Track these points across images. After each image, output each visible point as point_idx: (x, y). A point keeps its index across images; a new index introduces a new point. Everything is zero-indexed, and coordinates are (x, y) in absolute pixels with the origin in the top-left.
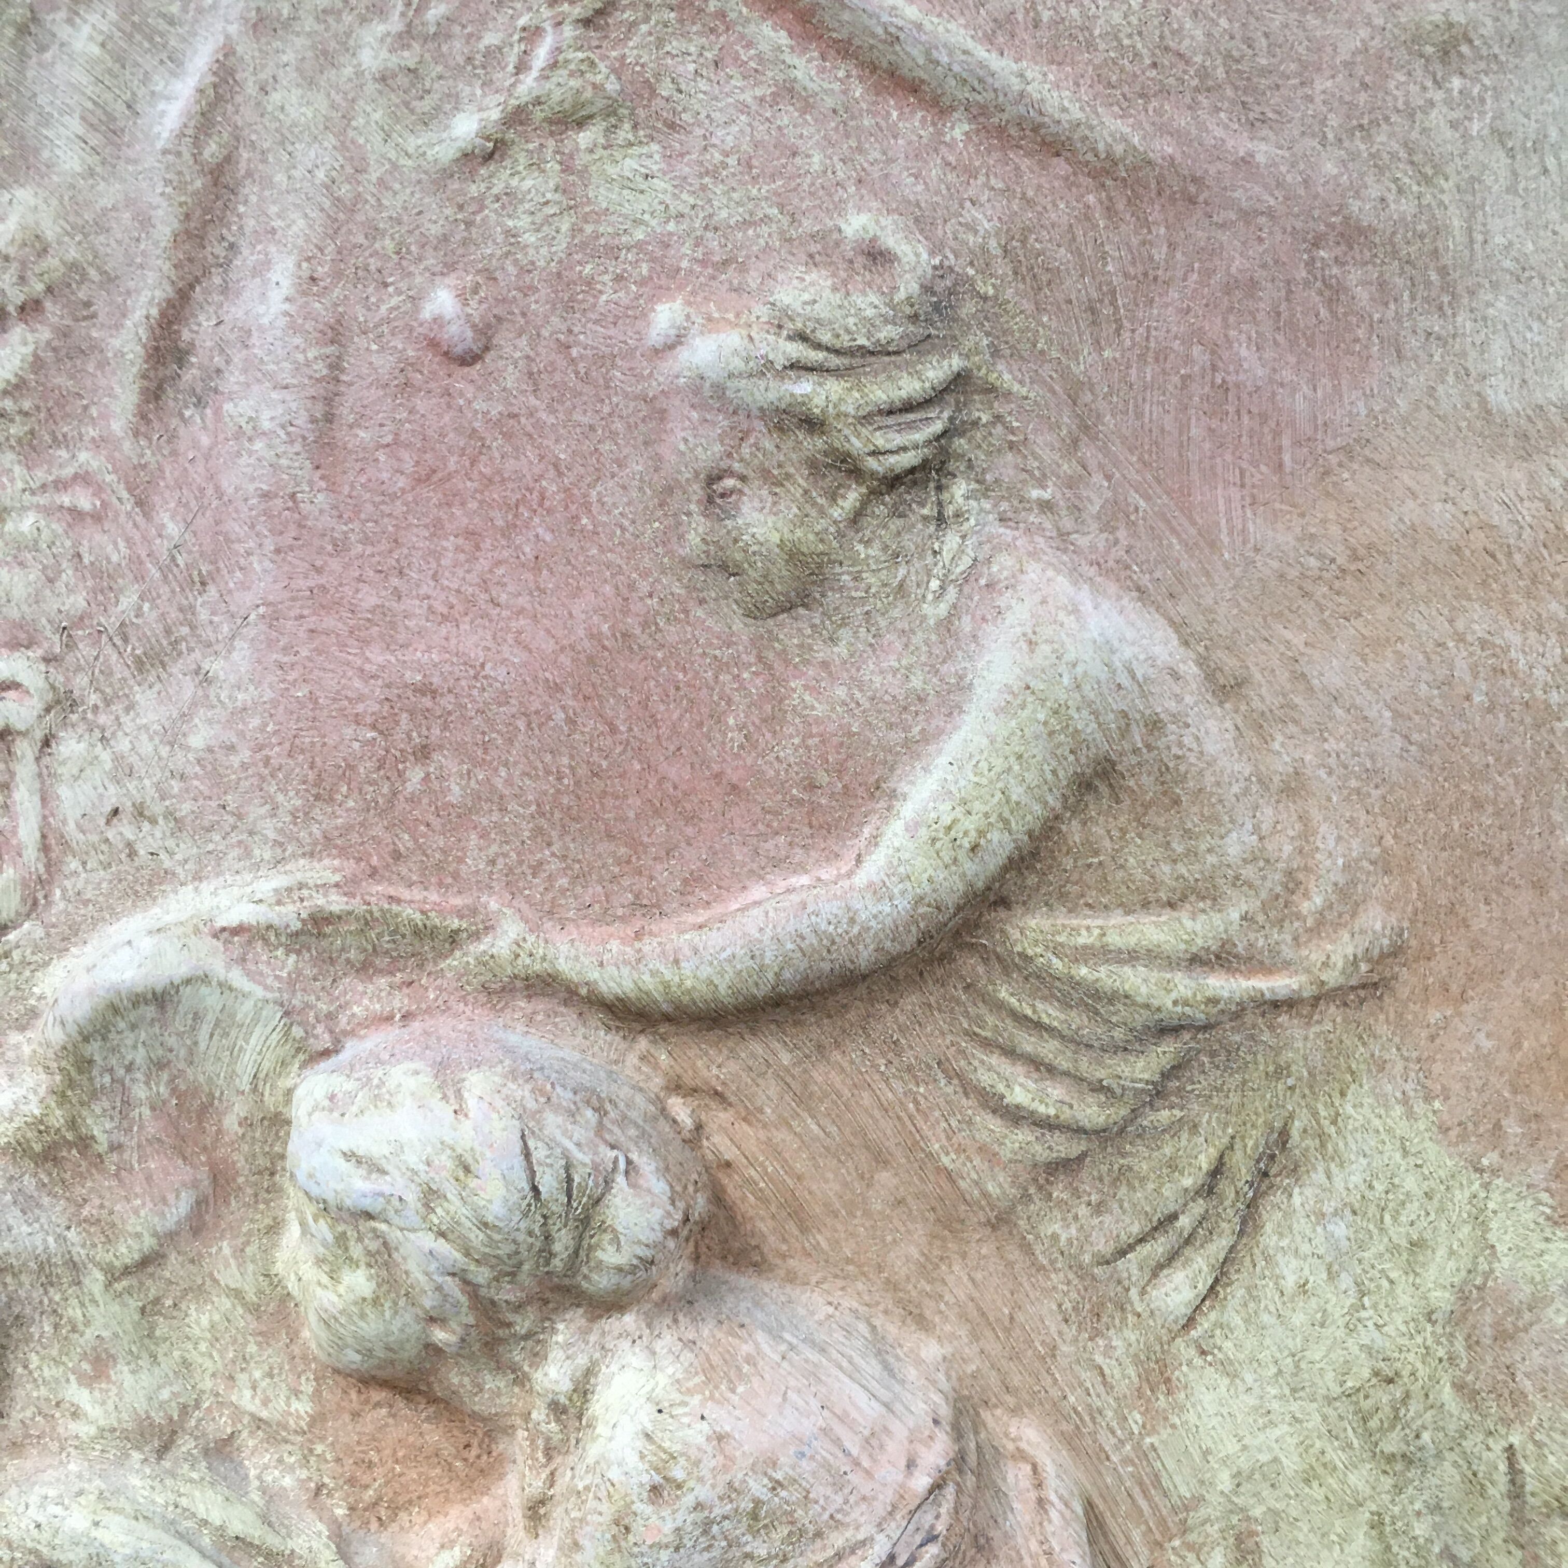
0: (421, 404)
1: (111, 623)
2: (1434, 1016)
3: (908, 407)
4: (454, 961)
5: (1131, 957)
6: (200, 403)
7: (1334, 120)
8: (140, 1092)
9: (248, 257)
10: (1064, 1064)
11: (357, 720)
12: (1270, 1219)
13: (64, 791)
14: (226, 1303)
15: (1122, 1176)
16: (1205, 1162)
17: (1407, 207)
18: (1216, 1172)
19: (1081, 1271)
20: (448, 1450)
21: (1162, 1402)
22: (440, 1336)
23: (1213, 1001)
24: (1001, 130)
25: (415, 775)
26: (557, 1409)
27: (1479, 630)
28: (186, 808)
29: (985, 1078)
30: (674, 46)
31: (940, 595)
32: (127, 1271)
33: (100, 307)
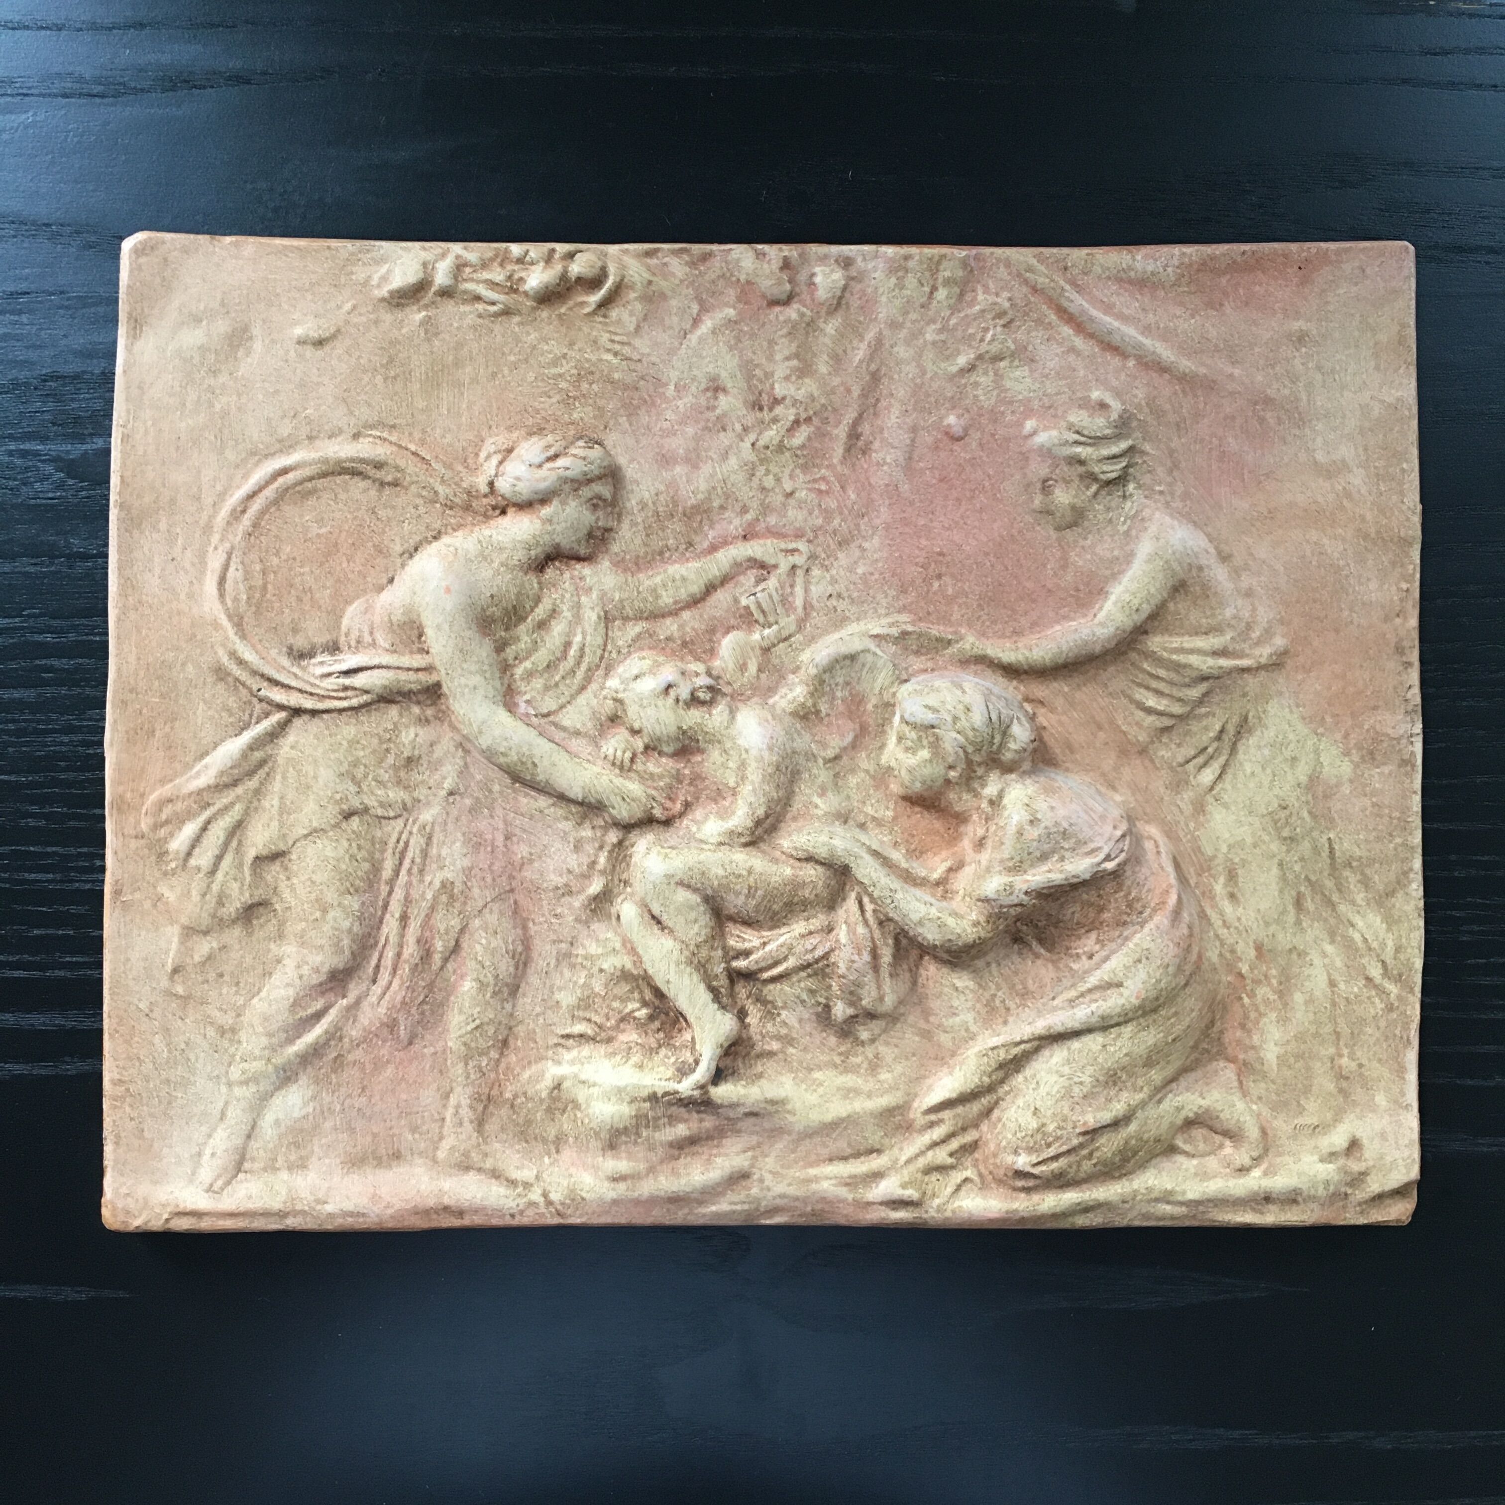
0: (942, 454)
1: (830, 528)
2: (1300, 677)
3: (1114, 457)
4: (949, 651)
5: (1192, 651)
6: (864, 453)
7: (1262, 362)
8: (839, 694)
9: (883, 403)
10: (1167, 691)
11: (917, 564)
12: (1241, 748)
13: (813, 588)
14: (863, 775)
15: (1188, 733)
16: (1218, 727)
17: (1286, 392)
18: (1222, 731)
19: (1171, 768)
20: (942, 830)
21: (1201, 818)
22: (952, 774)
23: (1221, 668)
24: (1146, 364)
25: (936, 585)
26: (992, 803)
27: (1315, 539)
28: (855, 595)
29: (1138, 697)
30: (1033, 334)
31: (1124, 523)
32: (830, 761)
33: (831, 420)
